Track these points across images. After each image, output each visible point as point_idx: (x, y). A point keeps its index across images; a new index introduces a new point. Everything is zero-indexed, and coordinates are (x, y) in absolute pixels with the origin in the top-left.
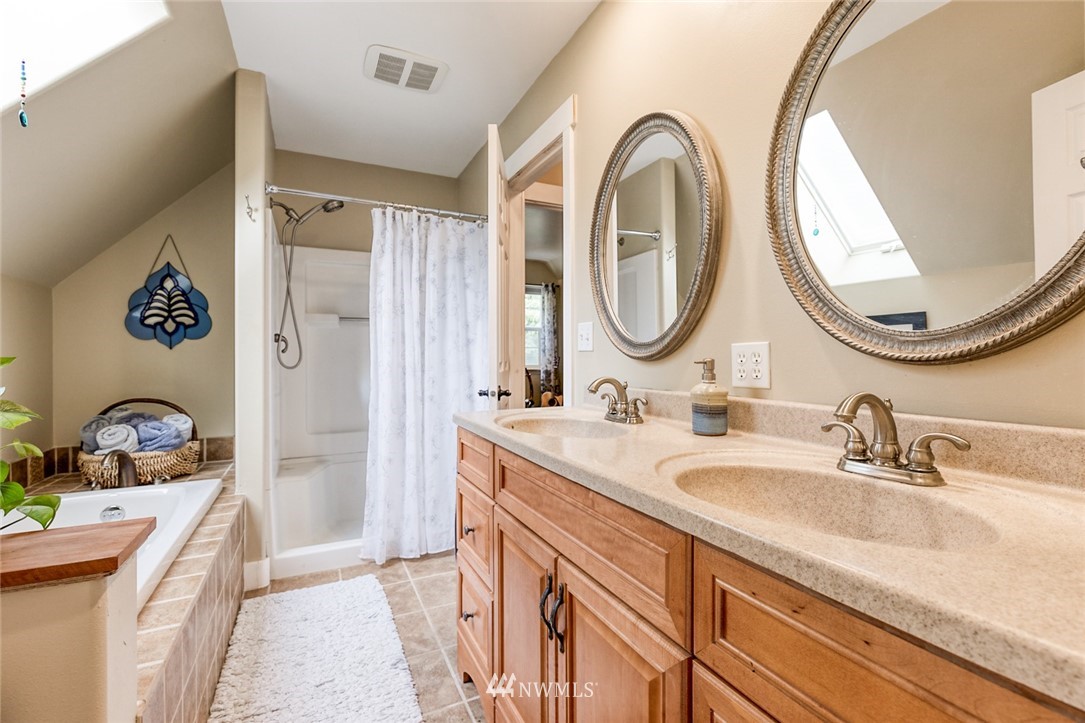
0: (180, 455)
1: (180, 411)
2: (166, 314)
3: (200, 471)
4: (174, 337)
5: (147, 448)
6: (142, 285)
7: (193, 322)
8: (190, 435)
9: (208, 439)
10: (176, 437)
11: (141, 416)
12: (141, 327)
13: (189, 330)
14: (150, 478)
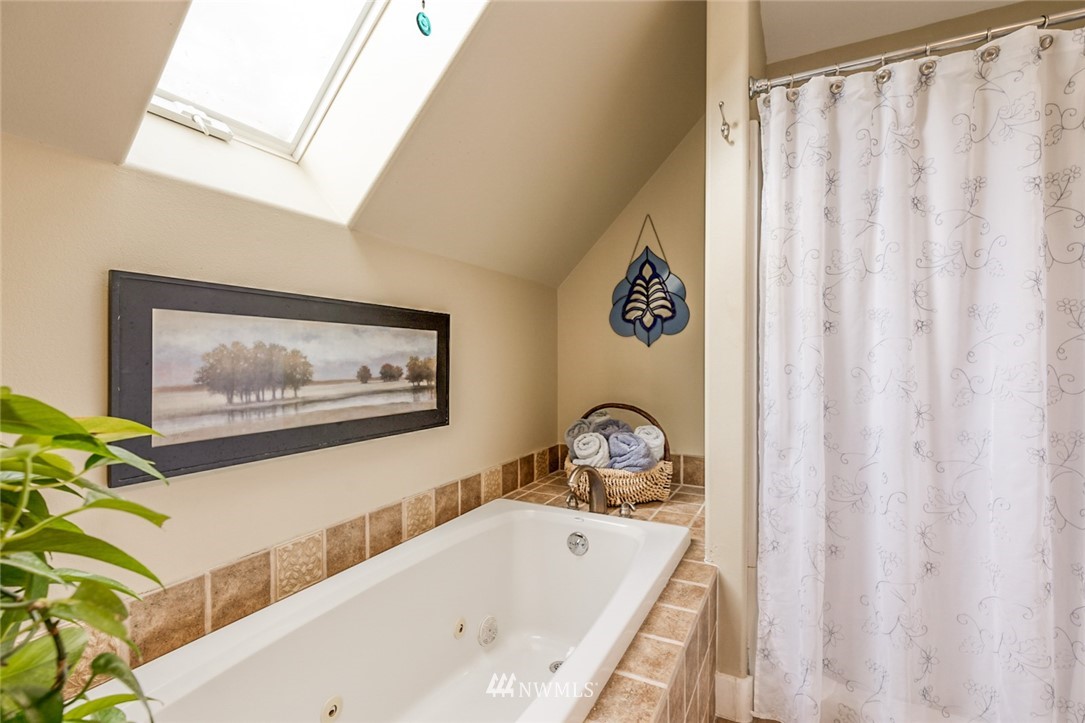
0: (649, 477)
1: (654, 422)
2: (644, 307)
3: (673, 499)
4: (652, 332)
5: (617, 465)
6: (624, 277)
7: (669, 314)
8: (661, 453)
9: (684, 457)
10: (644, 456)
11: (615, 423)
12: (622, 321)
13: (666, 324)
14: (619, 502)
